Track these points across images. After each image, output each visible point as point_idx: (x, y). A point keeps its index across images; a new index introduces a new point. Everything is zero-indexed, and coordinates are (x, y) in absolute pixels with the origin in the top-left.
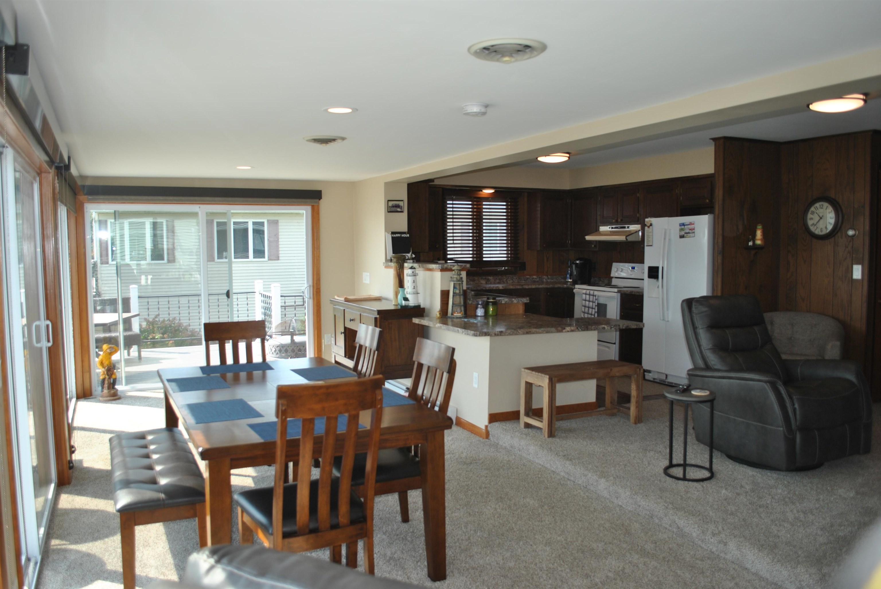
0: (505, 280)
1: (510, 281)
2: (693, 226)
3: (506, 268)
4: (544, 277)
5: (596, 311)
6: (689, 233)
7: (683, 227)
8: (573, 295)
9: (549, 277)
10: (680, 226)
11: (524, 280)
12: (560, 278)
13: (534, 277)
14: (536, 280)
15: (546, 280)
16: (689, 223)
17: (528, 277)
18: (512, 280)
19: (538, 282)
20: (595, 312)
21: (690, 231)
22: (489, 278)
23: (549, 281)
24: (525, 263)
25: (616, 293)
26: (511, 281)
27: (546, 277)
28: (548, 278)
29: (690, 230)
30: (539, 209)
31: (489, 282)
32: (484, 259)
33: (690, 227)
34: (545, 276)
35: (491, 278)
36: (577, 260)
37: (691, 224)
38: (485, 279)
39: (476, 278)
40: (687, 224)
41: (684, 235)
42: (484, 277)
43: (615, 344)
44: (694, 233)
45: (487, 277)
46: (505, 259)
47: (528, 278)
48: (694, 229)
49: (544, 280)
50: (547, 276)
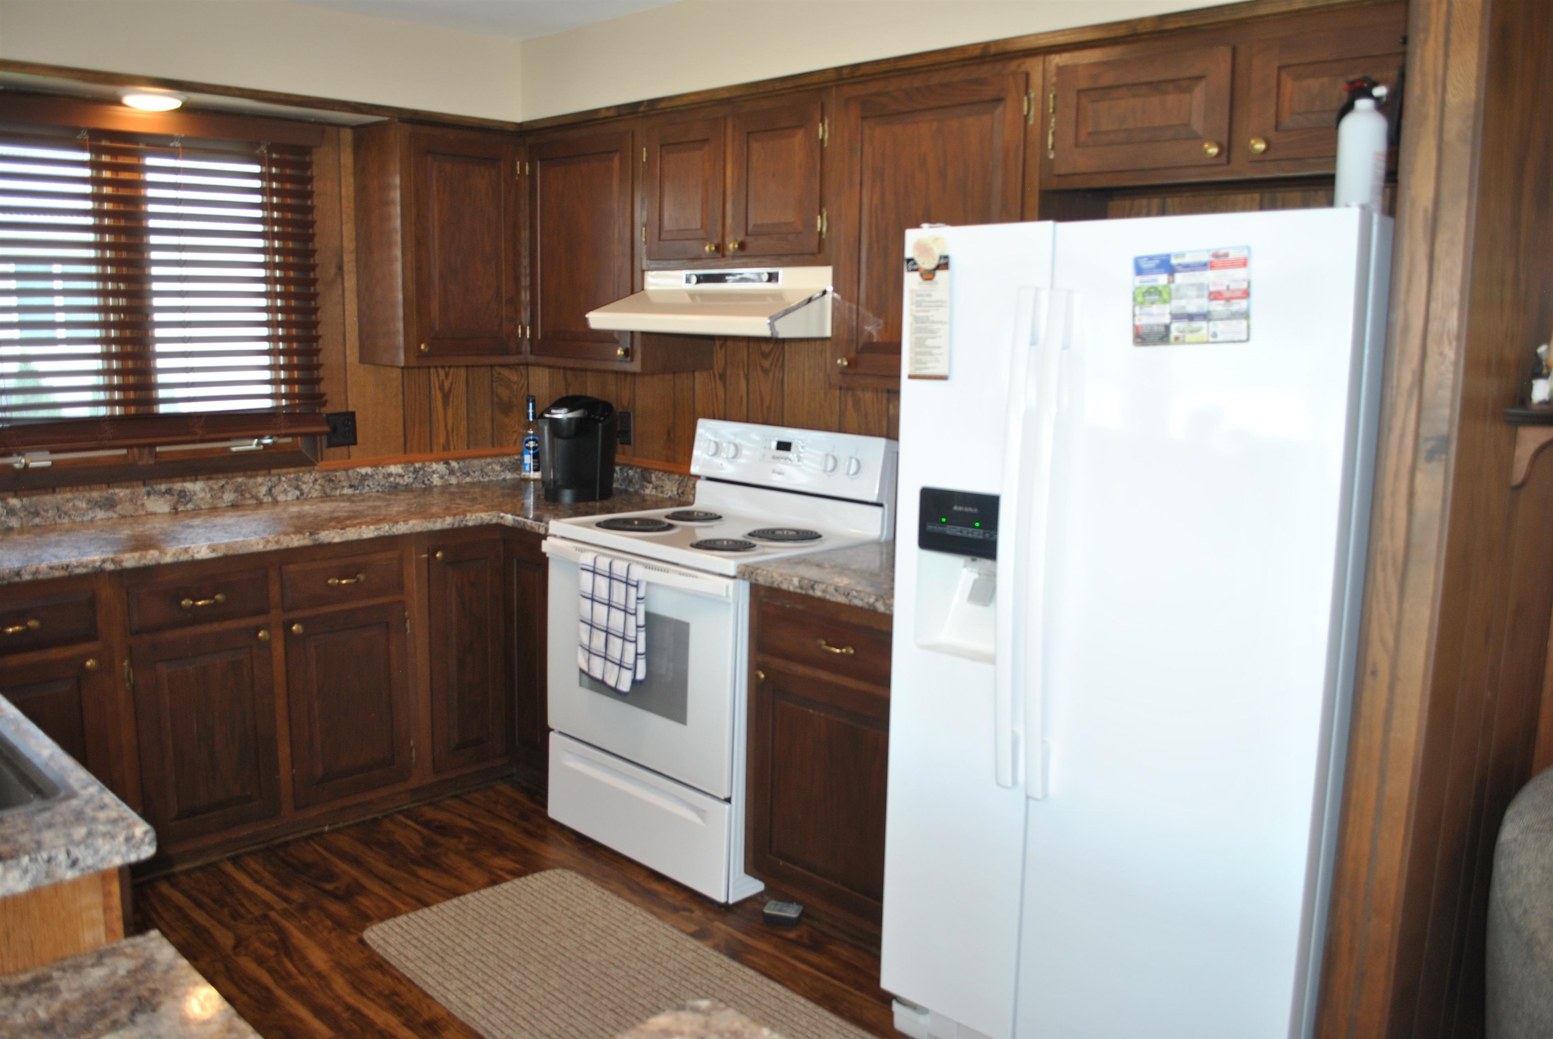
0: (264, 490)
1: (285, 492)
2: (1238, 273)
3: (267, 441)
4: (434, 466)
5: (642, 648)
6: (1205, 316)
7: (1162, 279)
8: (542, 562)
9: (454, 464)
10: (1139, 271)
11: (351, 486)
12: (498, 468)
13: (394, 469)
14: (399, 480)
15: (442, 477)
16: (1206, 258)
17: (368, 470)
18: (297, 488)
19: (408, 488)
20: (637, 654)
21: (1217, 307)
22: (189, 486)
23: (453, 480)
24: (353, 414)
25: (730, 582)
26: (293, 494)
27: (441, 467)
28: (452, 472)
29: (1215, 296)
30: (396, 195)
31: (190, 506)
32: (163, 409)
33: (1213, 279)
34: (437, 461)
35: (197, 488)
36: (558, 405)
37: (1219, 261)
38: (169, 491)
39: (121, 493)
40: (1188, 260)
41: (1167, 328)
42: (163, 487)
43: (728, 800)
44: (1246, 315)
45: (178, 486)
46: (268, 404)
47: (365, 477)
48: (1246, 294)
49: (436, 480)
50: (447, 463)
